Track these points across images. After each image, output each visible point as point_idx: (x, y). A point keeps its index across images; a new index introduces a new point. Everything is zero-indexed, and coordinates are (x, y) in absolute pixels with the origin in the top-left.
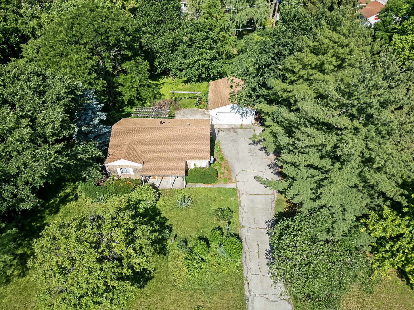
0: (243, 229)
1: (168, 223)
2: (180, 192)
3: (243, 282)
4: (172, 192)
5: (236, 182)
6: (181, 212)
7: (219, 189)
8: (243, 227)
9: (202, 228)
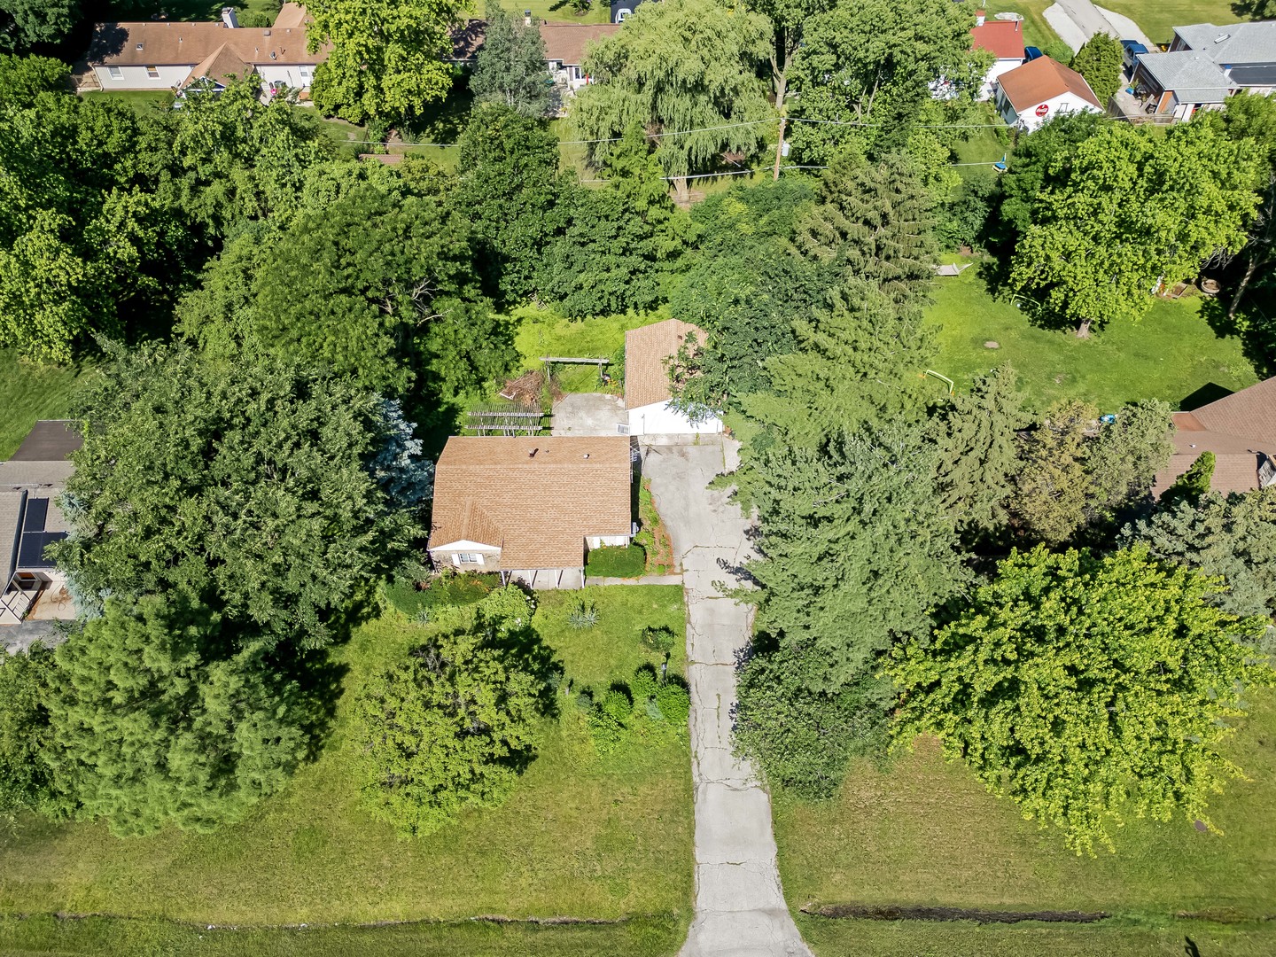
0: (693, 667)
1: (555, 659)
2: (574, 596)
3: (689, 762)
4: (558, 596)
5: (683, 571)
6: (578, 636)
7: (650, 589)
8: (693, 662)
9: (619, 667)
